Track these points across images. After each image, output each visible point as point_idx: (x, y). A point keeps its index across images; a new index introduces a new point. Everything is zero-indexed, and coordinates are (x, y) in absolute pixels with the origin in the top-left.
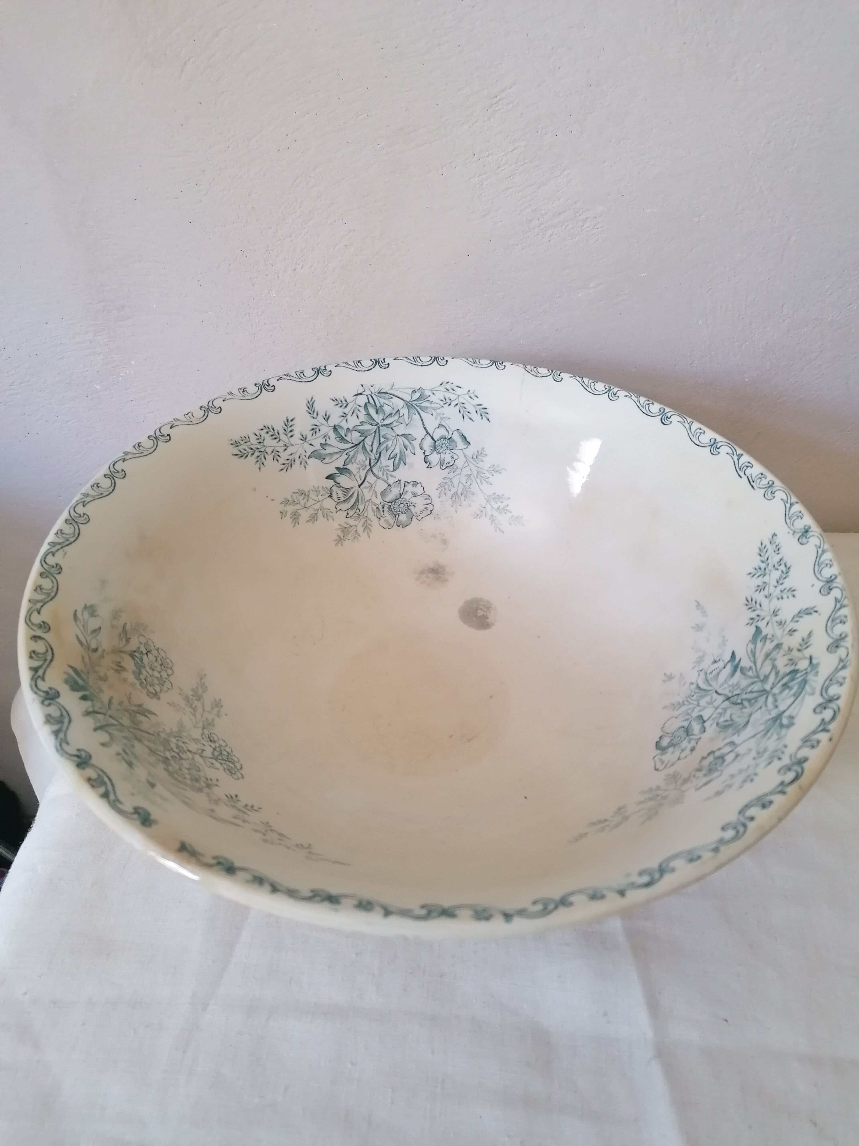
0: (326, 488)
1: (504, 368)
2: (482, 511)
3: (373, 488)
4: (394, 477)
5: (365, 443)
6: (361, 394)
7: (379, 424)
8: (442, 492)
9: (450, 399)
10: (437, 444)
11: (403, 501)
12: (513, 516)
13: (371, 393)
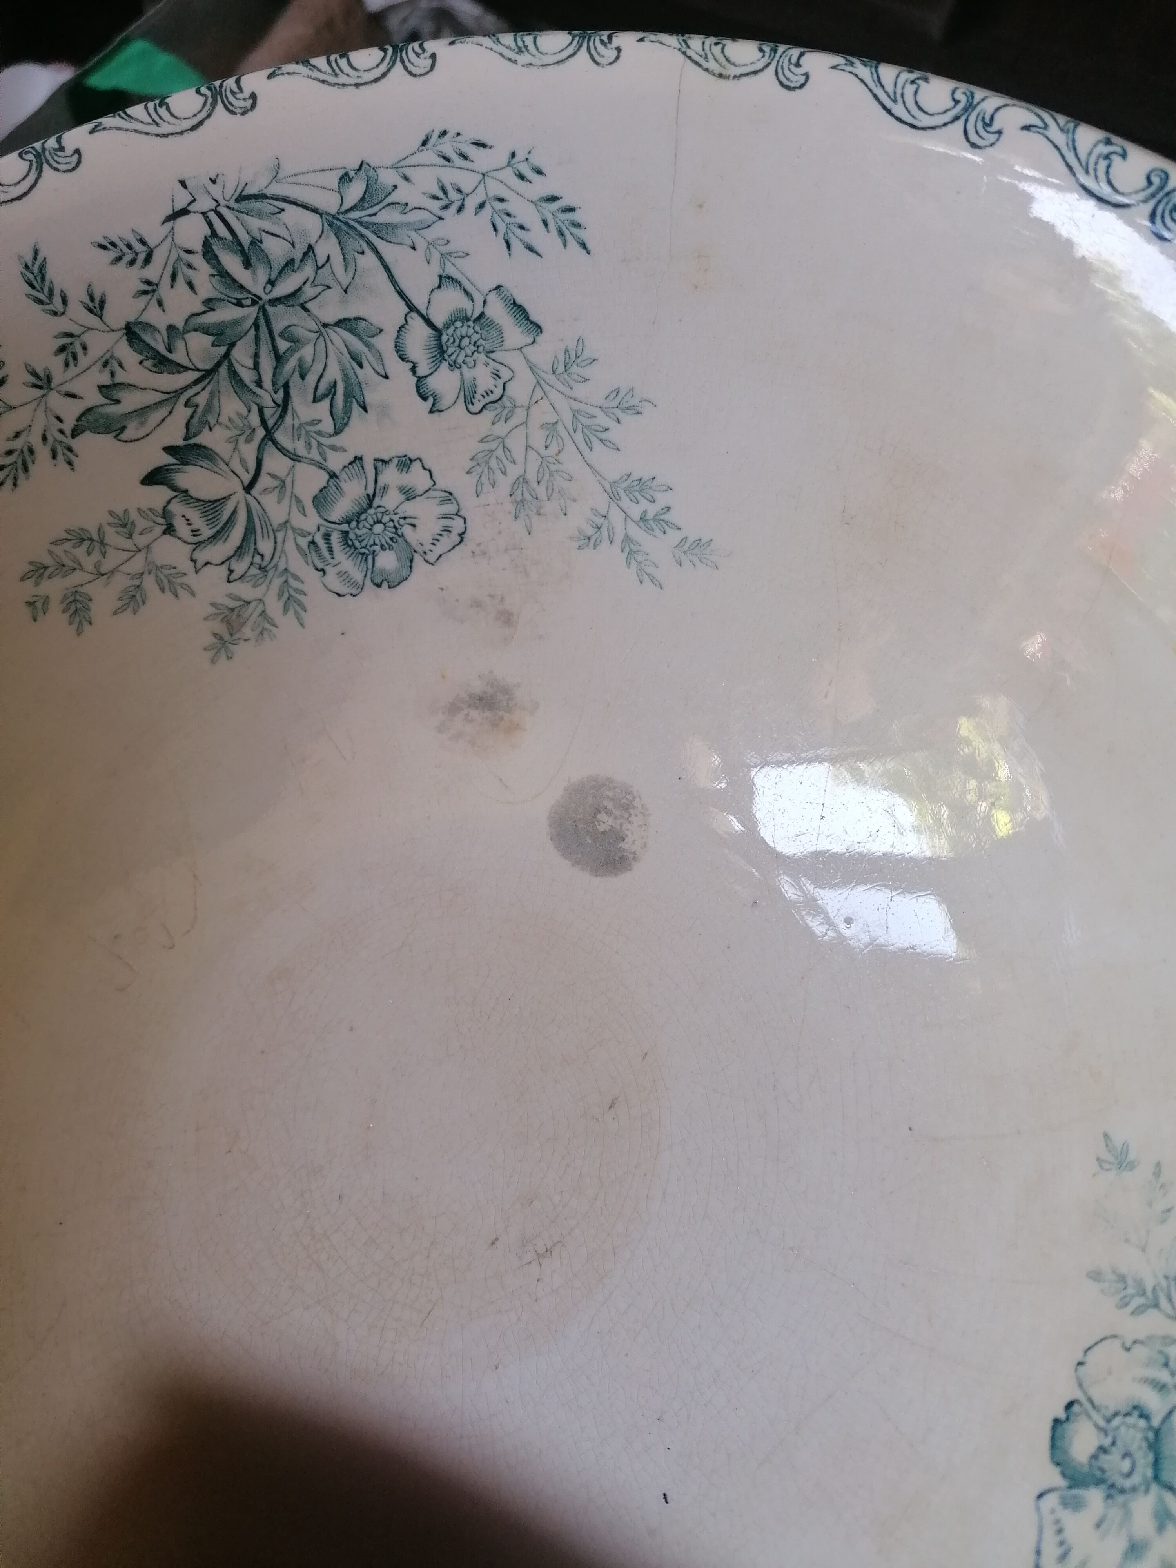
0: (150, 510)
1: (618, 57)
2: (599, 528)
3: (289, 490)
4: (343, 450)
5: (234, 361)
6: (184, 212)
7: (260, 298)
8: (484, 479)
9: (459, 191)
10: (444, 338)
11: (380, 515)
12: (685, 539)
13: (215, 204)
